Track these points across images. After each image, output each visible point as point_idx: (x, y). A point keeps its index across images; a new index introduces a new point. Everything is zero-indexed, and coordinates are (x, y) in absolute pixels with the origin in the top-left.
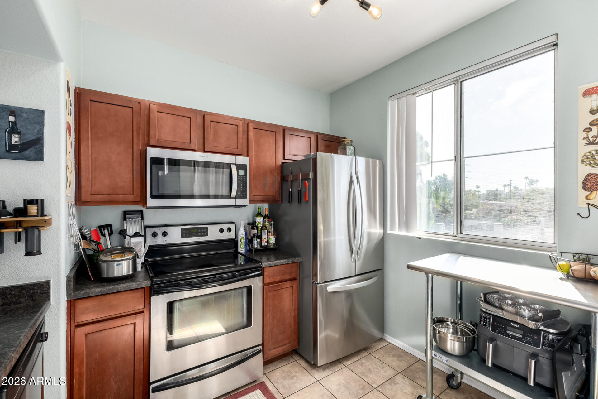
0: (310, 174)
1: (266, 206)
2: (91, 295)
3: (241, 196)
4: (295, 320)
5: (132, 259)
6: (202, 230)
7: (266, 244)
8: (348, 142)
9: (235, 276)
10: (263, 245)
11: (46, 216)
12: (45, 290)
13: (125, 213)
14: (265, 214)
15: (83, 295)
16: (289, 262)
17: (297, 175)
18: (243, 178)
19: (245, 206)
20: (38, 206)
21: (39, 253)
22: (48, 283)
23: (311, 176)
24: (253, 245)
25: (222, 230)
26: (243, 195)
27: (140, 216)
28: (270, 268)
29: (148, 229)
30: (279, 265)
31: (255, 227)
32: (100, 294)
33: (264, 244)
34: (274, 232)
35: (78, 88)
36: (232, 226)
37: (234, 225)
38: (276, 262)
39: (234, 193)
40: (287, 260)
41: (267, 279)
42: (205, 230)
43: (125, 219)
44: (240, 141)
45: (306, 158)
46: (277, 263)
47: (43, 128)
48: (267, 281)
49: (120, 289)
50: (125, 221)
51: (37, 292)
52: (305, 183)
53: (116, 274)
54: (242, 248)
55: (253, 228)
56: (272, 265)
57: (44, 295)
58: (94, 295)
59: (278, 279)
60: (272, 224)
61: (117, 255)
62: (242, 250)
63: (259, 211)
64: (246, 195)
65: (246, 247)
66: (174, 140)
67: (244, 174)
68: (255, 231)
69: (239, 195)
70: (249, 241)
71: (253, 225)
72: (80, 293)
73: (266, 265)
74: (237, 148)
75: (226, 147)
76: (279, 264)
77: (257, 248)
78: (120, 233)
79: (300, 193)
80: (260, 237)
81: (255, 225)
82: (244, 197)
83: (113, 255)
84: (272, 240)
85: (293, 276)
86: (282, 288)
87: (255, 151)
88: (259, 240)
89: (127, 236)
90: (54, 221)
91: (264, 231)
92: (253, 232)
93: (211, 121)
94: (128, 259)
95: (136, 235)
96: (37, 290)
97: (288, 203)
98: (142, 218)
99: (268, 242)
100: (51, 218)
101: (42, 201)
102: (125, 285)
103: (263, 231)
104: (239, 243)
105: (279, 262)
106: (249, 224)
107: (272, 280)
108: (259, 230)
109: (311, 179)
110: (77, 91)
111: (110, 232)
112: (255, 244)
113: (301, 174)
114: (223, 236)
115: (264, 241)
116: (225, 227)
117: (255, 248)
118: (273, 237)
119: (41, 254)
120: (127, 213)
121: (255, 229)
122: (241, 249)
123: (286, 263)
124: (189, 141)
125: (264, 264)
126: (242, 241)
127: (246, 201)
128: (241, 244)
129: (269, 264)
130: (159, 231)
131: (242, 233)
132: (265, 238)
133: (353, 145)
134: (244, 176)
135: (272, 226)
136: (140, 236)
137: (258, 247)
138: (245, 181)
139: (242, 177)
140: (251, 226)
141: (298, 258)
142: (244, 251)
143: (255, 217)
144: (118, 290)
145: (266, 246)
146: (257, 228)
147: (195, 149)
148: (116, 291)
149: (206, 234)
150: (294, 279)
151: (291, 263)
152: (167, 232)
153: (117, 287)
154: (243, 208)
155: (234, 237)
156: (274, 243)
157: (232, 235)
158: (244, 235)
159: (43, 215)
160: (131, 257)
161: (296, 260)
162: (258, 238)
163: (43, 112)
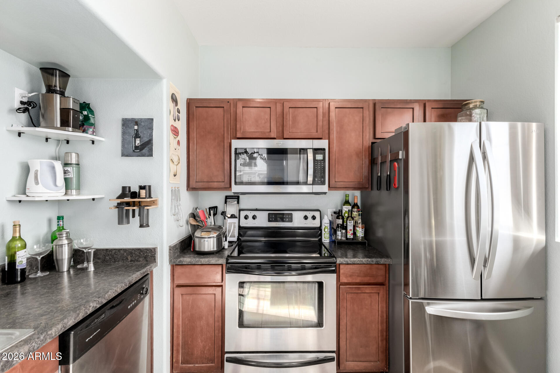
0: (401, 152)
1: (358, 193)
2: (184, 263)
3: (319, 183)
4: (382, 336)
5: (216, 237)
6: (287, 216)
7: (352, 237)
8: (475, 104)
9: (305, 269)
10: (348, 237)
11: (152, 198)
12: (153, 255)
13: (227, 198)
14: (355, 203)
15: (179, 262)
16: (373, 262)
17: (386, 156)
18: (321, 162)
19: (325, 193)
20: (146, 191)
21: (148, 226)
22: (155, 249)
23: (401, 155)
24: (337, 236)
25: (306, 218)
26: (321, 181)
27: (237, 200)
28: (347, 266)
29: (241, 212)
30: (358, 264)
31: (340, 217)
32: (190, 264)
33: (350, 236)
34: (362, 224)
35: (189, 99)
36: (317, 214)
37: (319, 213)
38: (355, 259)
39: (310, 179)
40: (369, 260)
41: (344, 278)
42: (290, 216)
43: (226, 202)
44: (320, 123)
45: (396, 134)
46: (356, 261)
47: (153, 131)
48: (343, 280)
49: (203, 263)
50: (225, 204)
51: (149, 255)
52: (394, 165)
53: (206, 249)
54: (326, 238)
55: (338, 218)
56: (349, 262)
57: (152, 258)
58: (186, 264)
59: (358, 280)
60: (360, 215)
61: (205, 232)
62: (326, 240)
63: (347, 199)
64: (324, 181)
65: (331, 237)
66: (256, 131)
67: (322, 159)
68: (340, 221)
69: (316, 182)
70: (333, 231)
71: (338, 214)
72: (177, 260)
73: (342, 262)
74: (317, 132)
75: (305, 132)
76: (358, 262)
77: (340, 240)
78: (222, 214)
79: (389, 177)
80: (345, 228)
81: (340, 215)
82: (322, 183)
83: (203, 233)
84: (360, 233)
85: (380, 280)
86: (364, 292)
87: (337, 132)
88: (344, 231)
89: (226, 217)
90: (159, 202)
91: (350, 222)
92: (337, 222)
93: (290, 108)
94: (214, 237)
95: (233, 216)
96: (149, 253)
97: (377, 191)
98: (238, 203)
99: (354, 234)
100: (157, 200)
101: (150, 187)
102: (207, 260)
103: (348, 221)
104: (323, 232)
105: (359, 261)
106: (335, 213)
107: (350, 280)
108: (345, 220)
109: (401, 159)
110: (188, 102)
111: (215, 213)
112: (338, 235)
113: (390, 154)
114: (307, 224)
115: (350, 233)
116: (310, 214)
117: (338, 240)
118: (361, 229)
119: (149, 226)
120: (228, 197)
121: (340, 219)
122: (324, 239)
123: (369, 263)
124: (269, 131)
125: (339, 261)
126: (326, 230)
127: (324, 188)
128: (324, 234)
129: (345, 261)
130: (250, 214)
131: (326, 221)
132: (351, 230)
133: (485, 108)
134: (322, 160)
135: (360, 217)
136: (235, 217)
137: (343, 239)
138: (323, 166)
139: (319, 162)
140: (336, 215)
141: (386, 260)
142: (329, 241)
143: (343, 206)
144: (202, 263)
145: (353, 239)
146: (343, 218)
147: (275, 137)
148: (200, 264)
149: (291, 220)
150: (382, 284)
151: (376, 264)
152: (256, 216)
153: (201, 260)
154: (324, 195)
155: (318, 225)
156: (362, 237)
157: (316, 223)
158: (329, 224)
159: (150, 197)
160: (215, 235)
161: (383, 261)
162: (343, 229)
163: (152, 119)
